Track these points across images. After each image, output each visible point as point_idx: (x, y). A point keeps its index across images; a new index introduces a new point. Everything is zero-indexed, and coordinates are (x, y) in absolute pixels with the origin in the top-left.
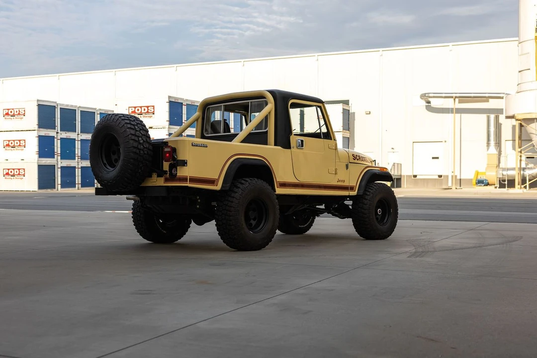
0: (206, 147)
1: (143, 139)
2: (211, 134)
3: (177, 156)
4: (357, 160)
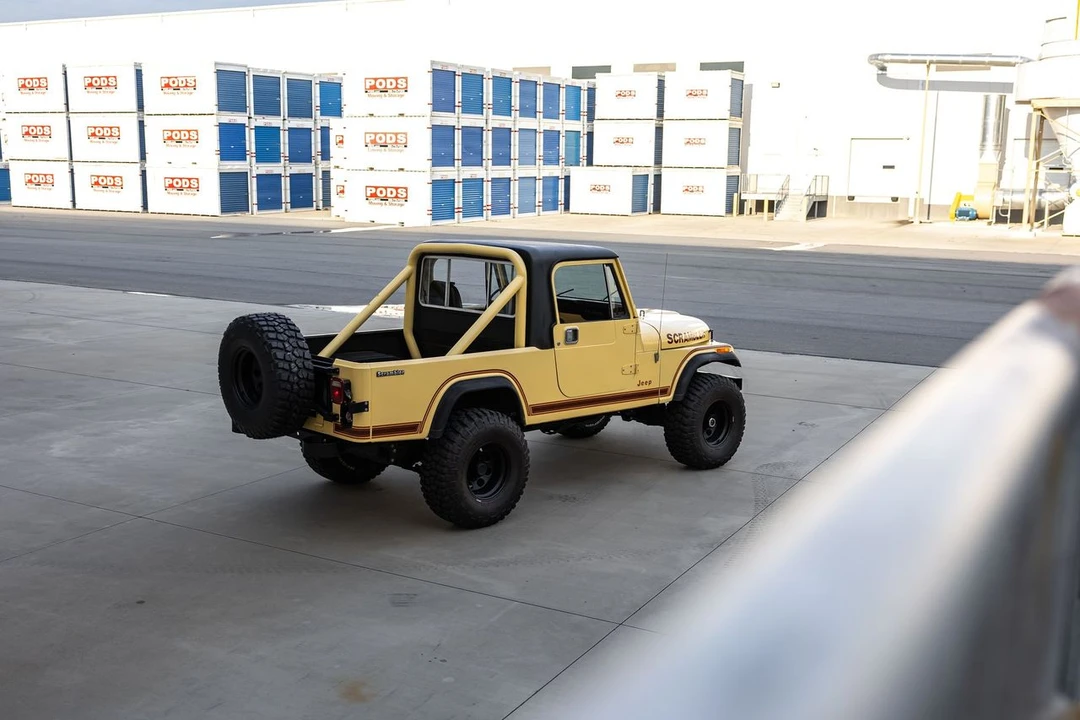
0: (403, 373)
1: (297, 365)
2: (431, 303)
3: (352, 396)
4: (676, 342)
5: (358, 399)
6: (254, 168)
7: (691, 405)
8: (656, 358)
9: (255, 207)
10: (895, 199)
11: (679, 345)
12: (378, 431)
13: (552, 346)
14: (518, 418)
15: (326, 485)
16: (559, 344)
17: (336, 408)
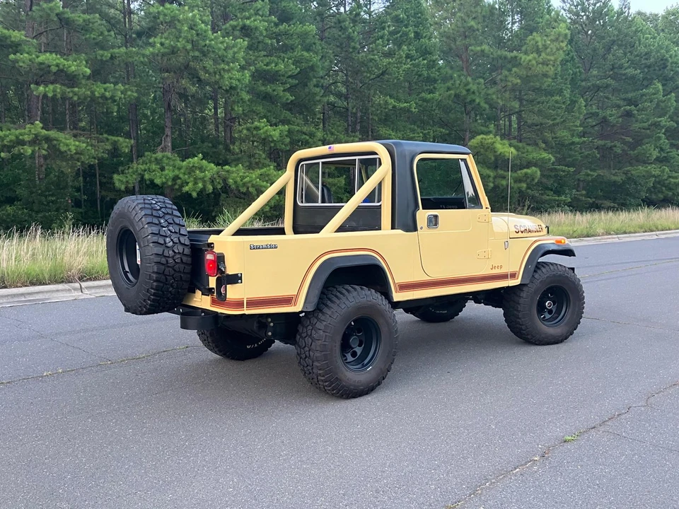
0: (276, 247)
1: (172, 240)
2: (307, 202)
3: (225, 268)
4: (522, 232)
5: (231, 271)
8: (506, 245)
11: (524, 235)
12: (252, 303)
13: (415, 229)
14: (387, 294)
16: (421, 228)
17: (212, 282)
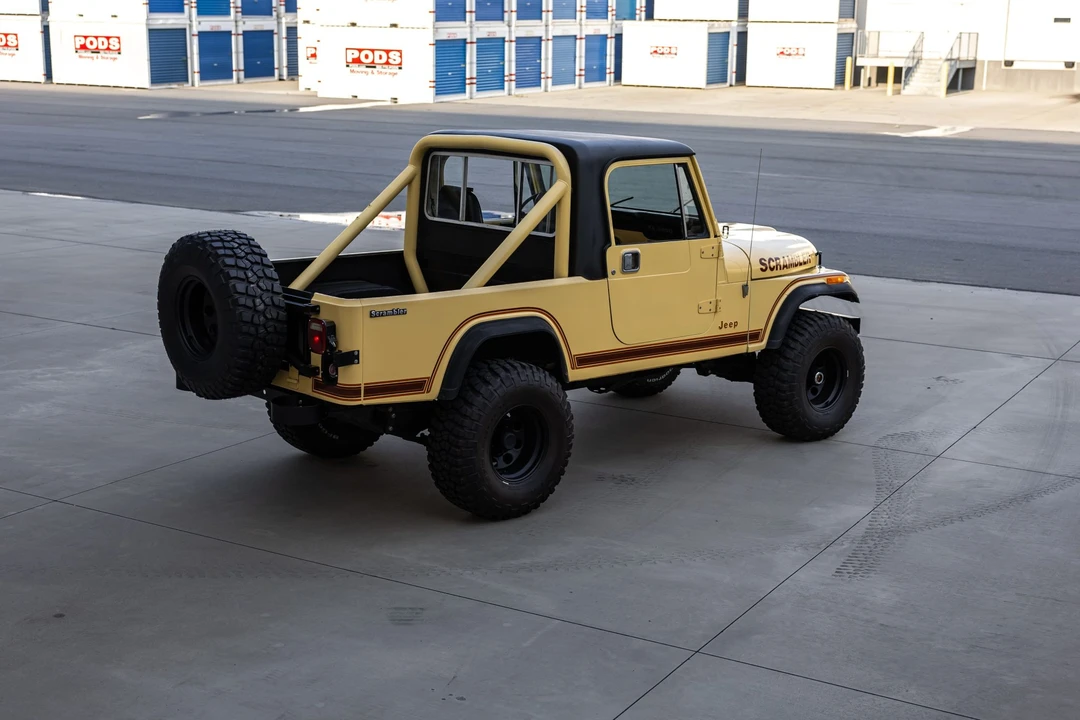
0: (404, 313)
2: (440, 216)
3: (336, 342)
4: (772, 269)
5: (345, 346)
6: (195, 23)
7: (791, 354)
8: (745, 290)
9: (197, 76)
10: (1069, 65)
11: (775, 273)
12: (372, 390)
13: (604, 275)
14: (559, 372)
15: (301, 459)
16: (613, 273)
17: (316, 359)
